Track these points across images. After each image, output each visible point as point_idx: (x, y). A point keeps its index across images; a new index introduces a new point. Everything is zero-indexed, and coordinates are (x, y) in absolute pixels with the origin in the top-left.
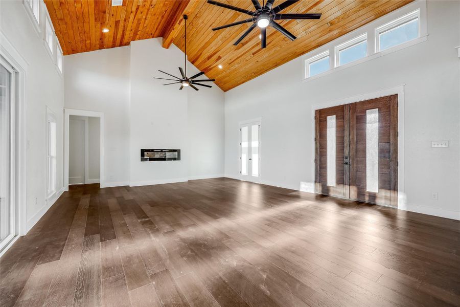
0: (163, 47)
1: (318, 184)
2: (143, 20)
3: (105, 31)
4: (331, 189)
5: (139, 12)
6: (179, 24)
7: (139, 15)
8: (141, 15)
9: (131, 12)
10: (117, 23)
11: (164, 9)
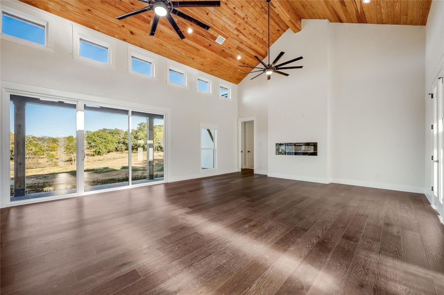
0: (295, 33)
2: (254, 31)
3: (239, 58)
5: (242, 31)
6: (275, 8)
7: (246, 32)
8: (246, 31)
9: (237, 36)
10: (238, 48)
11: (258, 9)
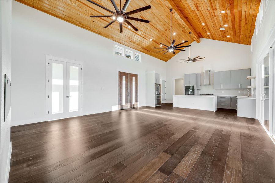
1: (120, 105)
4: (124, 106)
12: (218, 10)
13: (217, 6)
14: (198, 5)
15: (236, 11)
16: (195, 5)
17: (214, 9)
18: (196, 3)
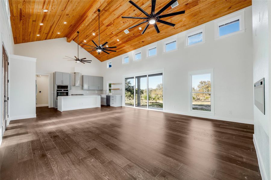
12: (118, 37)
13: (121, 36)
14: (112, 25)
15: (124, 45)
16: (110, 23)
17: (116, 35)
18: (113, 23)
